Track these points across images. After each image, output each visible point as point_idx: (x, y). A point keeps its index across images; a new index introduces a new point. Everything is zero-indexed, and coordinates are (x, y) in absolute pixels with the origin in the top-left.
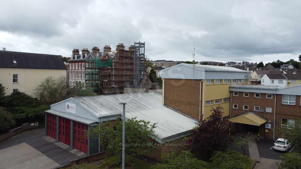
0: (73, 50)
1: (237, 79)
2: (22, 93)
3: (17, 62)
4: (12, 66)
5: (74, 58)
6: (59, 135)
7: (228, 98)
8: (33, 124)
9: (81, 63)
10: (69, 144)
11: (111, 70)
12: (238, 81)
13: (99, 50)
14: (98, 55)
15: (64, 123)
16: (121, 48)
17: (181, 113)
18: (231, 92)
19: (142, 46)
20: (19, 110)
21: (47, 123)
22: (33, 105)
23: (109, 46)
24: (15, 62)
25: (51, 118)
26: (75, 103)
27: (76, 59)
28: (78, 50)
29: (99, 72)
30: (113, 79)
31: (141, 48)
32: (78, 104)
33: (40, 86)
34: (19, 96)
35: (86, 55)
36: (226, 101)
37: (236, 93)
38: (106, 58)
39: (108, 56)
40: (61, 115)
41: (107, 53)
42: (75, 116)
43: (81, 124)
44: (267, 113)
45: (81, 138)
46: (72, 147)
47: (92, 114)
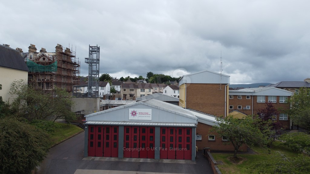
16: (60, 50)
21: (88, 140)
23: (35, 46)
25: (100, 132)
26: (149, 107)
30: (54, 88)
32: (156, 108)
38: (40, 60)
39: (44, 59)
40: (128, 123)
41: (43, 55)
42: (151, 122)
43: (176, 128)
44: (247, 110)
45: (176, 144)
46: (159, 158)
47: (187, 117)
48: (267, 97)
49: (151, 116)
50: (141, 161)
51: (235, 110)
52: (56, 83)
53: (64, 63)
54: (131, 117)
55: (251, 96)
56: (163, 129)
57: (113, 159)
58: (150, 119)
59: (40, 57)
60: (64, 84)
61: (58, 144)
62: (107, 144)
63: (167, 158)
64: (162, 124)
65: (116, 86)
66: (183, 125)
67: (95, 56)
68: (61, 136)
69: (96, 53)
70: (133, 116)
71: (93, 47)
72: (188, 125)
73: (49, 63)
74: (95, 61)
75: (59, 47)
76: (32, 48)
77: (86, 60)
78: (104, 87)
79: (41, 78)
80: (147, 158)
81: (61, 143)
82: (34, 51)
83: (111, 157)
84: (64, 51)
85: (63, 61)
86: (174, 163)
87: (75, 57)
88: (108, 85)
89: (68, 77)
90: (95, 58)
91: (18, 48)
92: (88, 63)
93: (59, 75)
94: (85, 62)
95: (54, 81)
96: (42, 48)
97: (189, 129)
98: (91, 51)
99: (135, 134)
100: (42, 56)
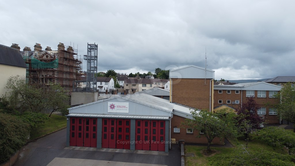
6: (102, 141)
16: (62, 48)
17: (191, 108)
19: (96, 48)
21: (70, 131)
25: (80, 123)
32: (133, 102)
38: (44, 58)
39: (47, 56)
40: (106, 116)
41: (46, 52)
42: (128, 115)
43: (150, 121)
44: (236, 104)
45: (150, 136)
46: (134, 149)
47: (162, 110)
48: (256, 91)
49: (128, 109)
50: (116, 152)
51: (224, 104)
52: (58, 79)
53: (66, 60)
54: (110, 110)
55: (240, 90)
56: (139, 121)
57: (92, 149)
58: (127, 112)
59: (43, 55)
60: (66, 79)
61: (49, 134)
62: (87, 135)
63: (142, 150)
64: (137, 117)
65: (121, 82)
66: (157, 118)
67: (93, 54)
68: (54, 127)
69: (94, 51)
70: (111, 109)
71: (92, 45)
72: (162, 118)
73: (51, 60)
74: (93, 58)
75: (61, 46)
76: (38, 47)
77: (85, 56)
78: (108, 82)
79: (44, 74)
80: (123, 149)
81: (52, 133)
82: (40, 49)
83: (90, 147)
84: (66, 49)
85: (64, 58)
86: (148, 154)
87: (77, 54)
88: (112, 81)
89: (70, 73)
90: (93, 55)
91: (27, 47)
92: (87, 60)
93: (61, 71)
94: (84, 59)
95: (56, 76)
96: (47, 47)
97: (162, 122)
98: (89, 49)
99: (113, 126)
100: (45, 54)
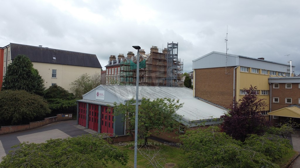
0: (110, 56)
1: (278, 72)
2: (59, 87)
3: (56, 58)
4: (52, 62)
5: (111, 63)
6: (88, 122)
7: (267, 91)
8: (67, 116)
9: (116, 68)
10: (97, 131)
11: (145, 72)
12: (279, 74)
13: (133, 55)
14: (132, 58)
15: (93, 109)
16: (154, 51)
17: (213, 104)
18: (271, 84)
19: (175, 46)
20: (55, 101)
21: (78, 112)
22: (68, 98)
23: (144, 50)
24: (54, 58)
25: (82, 107)
26: (104, 89)
27: (112, 64)
28: (115, 56)
29: (133, 75)
30: (147, 81)
31: (174, 49)
32: (106, 90)
33: (76, 81)
34: (56, 89)
35: (122, 59)
36: (265, 94)
37: (276, 85)
40: (92, 102)
41: (141, 56)
45: (108, 122)
49: (104, 96)
51: (295, 104)
53: (159, 61)
56: (103, 108)
58: (103, 99)
62: (84, 117)
75: (153, 49)
98: (169, 48)
99: (93, 111)
